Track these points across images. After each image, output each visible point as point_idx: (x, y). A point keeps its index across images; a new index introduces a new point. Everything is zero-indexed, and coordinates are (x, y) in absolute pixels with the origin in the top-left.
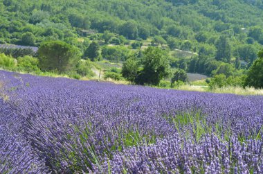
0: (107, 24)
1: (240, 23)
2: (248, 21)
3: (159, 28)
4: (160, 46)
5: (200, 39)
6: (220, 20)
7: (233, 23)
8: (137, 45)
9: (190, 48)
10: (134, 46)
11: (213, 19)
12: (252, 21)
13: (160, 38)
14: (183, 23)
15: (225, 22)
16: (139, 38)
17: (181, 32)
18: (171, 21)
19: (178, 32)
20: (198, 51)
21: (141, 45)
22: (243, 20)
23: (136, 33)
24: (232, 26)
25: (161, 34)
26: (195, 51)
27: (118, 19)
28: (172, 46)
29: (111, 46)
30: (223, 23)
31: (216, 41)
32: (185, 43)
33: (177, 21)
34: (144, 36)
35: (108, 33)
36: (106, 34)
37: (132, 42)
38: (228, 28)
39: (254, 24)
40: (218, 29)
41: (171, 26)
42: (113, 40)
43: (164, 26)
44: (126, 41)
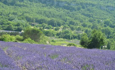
0: (42, 20)
1: (100, 18)
2: (103, 17)
3: (66, 21)
4: (67, 29)
5: (84, 26)
6: (91, 17)
7: (97, 18)
8: (57, 29)
9: (81, 30)
10: (56, 30)
11: (88, 17)
12: (105, 17)
13: (67, 26)
14: (76, 19)
15: (93, 18)
16: (57, 26)
17: (75, 23)
18: (70, 18)
19: (74, 23)
20: (84, 31)
21: (59, 29)
22: (101, 17)
23: (56, 24)
24: (97, 20)
25: (67, 24)
26: (83, 31)
27: (47, 18)
28: (72, 29)
29: (45, 30)
30: (93, 19)
31: (91, 26)
32: (78, 28)
33: (73, 18)
34: (59, 25)
35: (44, 24)
36: (43, 24)
37: (55, 28)
38: (95, 21)
39: (106, 19)
40: (90, 21)
41: (71, 20)
42: (47, 27)
43: (68, 20)
44: (52, 27)
